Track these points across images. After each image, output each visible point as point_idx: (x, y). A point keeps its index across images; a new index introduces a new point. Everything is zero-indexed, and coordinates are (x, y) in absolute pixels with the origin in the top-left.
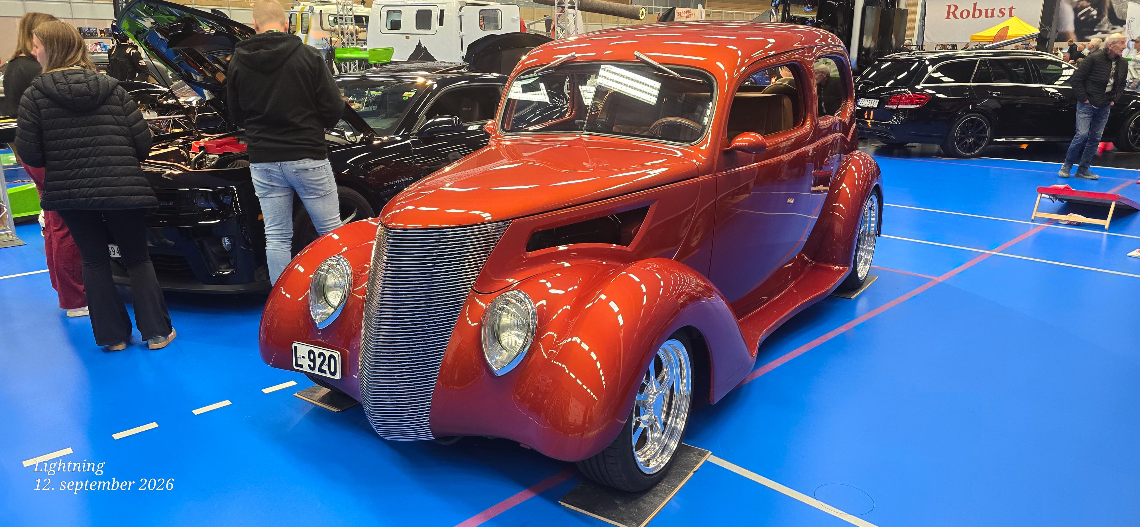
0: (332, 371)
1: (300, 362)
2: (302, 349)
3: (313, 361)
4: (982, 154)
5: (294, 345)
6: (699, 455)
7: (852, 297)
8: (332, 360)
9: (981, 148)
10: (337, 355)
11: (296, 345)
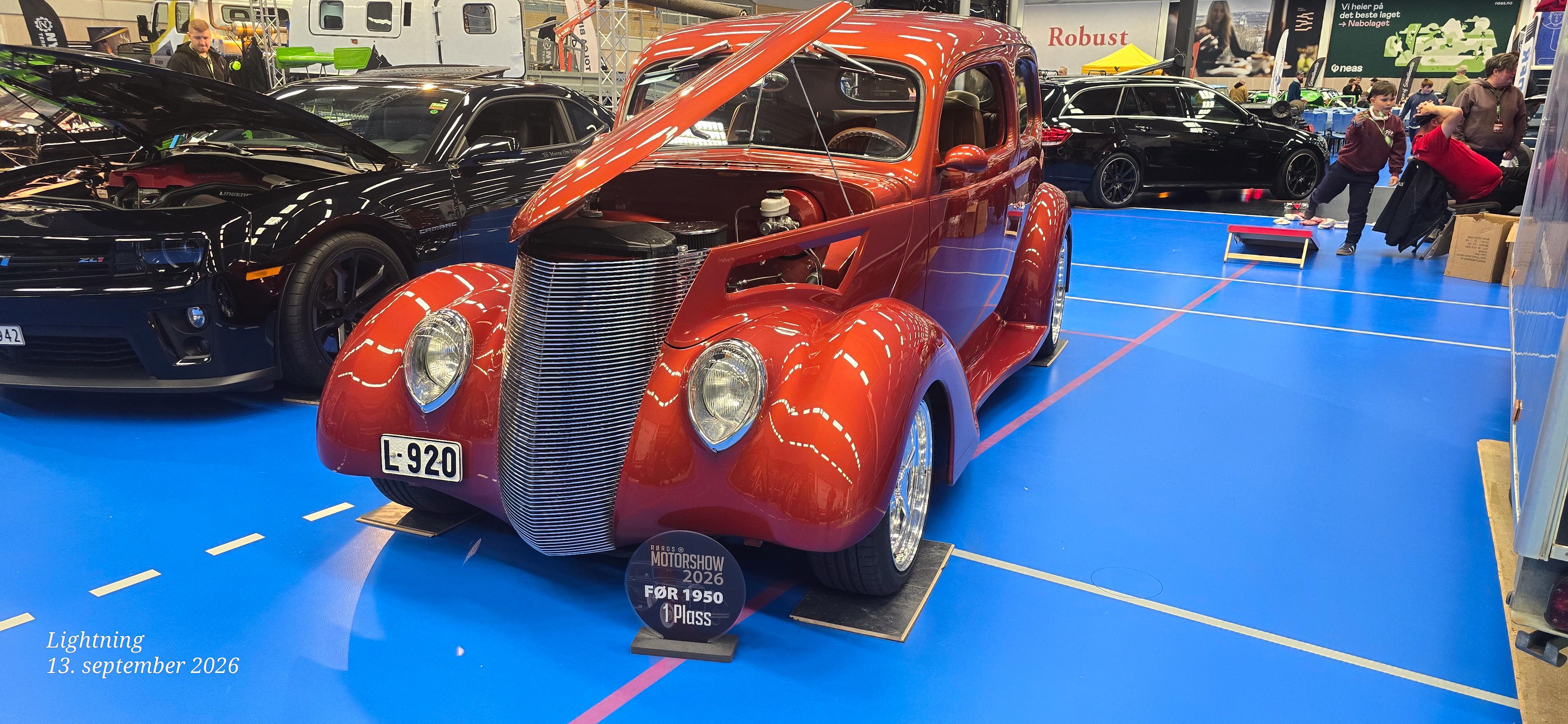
0: (449, 470)
1: (394, 462)
2: (398, 445)
3: (417, 459)
4: (1131, 204)
5: (384, 438)
6: (942, 548)
7: (1048, 365)
8: (449, 456)
9: (1130, 196)
10: (456, 447)
11: (387, 438)
